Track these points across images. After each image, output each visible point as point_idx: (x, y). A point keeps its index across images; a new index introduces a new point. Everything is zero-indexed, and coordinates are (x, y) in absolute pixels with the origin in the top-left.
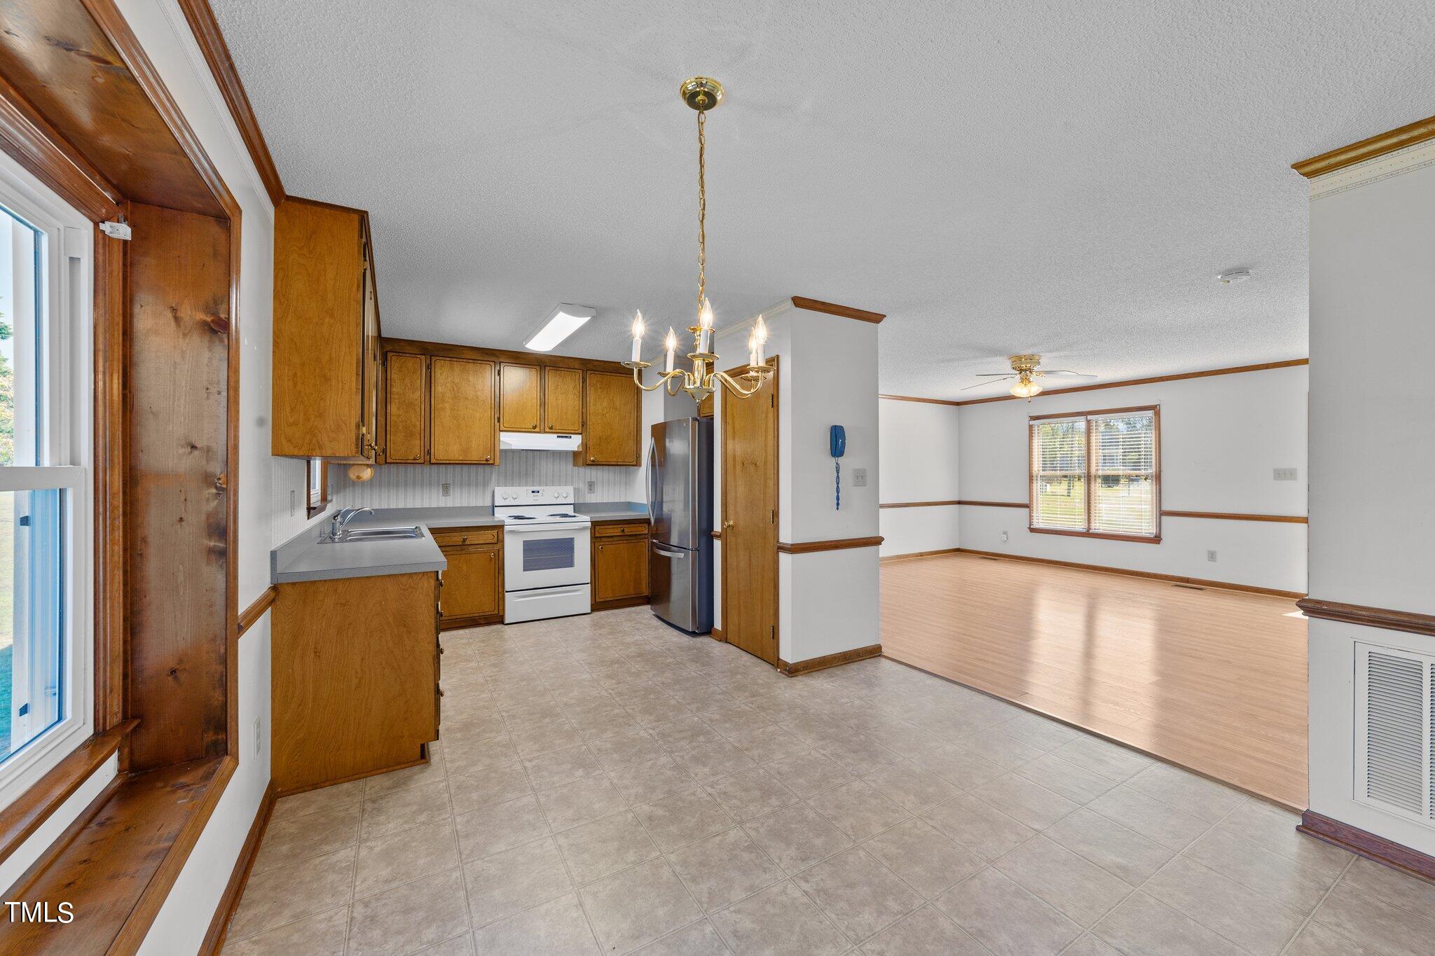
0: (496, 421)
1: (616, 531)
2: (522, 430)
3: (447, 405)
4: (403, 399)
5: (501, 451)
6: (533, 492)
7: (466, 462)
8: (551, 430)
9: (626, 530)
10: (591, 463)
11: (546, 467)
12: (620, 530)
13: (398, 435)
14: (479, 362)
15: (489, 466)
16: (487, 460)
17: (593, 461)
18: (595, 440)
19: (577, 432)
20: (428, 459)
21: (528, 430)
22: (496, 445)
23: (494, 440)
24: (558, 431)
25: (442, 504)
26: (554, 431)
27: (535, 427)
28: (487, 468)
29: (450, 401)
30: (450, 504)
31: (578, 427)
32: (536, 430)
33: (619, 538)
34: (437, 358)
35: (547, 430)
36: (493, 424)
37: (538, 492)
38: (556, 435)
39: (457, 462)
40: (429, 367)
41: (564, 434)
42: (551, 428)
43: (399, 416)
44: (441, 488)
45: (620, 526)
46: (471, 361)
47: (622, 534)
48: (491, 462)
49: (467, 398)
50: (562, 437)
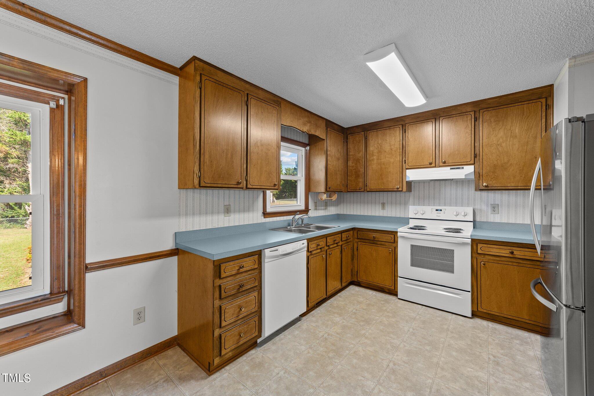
0: (404, 163)
1: (504, 252)
2: (422, 166)
3: (375, 157)
4: (354, 158)
5: (407, 182)
6: (437, 210)
7: (385, 190)
8: (445, 164)
9: (515, 252)
10: (485, 188)
11: (450, 192)
12: (508, 251)
13: (353, 176)
14: (392, 127)
15: (399, 192)
16: (398, 189)
17: (486, 186)
18: (488, 168)
19: (469, 163)
20: (365, 189)
21: (425, 166)
22: (404, 179)
23: (402, 174)
24: (450, 164)
25: (381, 214)
26: (447, 164)
27: (431, 164)
28: (398, 193)
29: (376, 154)
30: (385, 215)
31: (470, 157)
32: (432, 166)
33: (507, 259)
34: (370, 131)
35: (441, 164)
36: (401, 165)
37: (441, 210)
38: (449, 168)
39: (381, 190)
40: (366, 139)
41: (457, 165)
42: (445, 162)
43: (353, 166)
44: (381, 205)
45: (509, 248)
46: (387, 128)
47: (511, 256)
48: (400, 189)
49: (385, 151)
50: (454, 168)
